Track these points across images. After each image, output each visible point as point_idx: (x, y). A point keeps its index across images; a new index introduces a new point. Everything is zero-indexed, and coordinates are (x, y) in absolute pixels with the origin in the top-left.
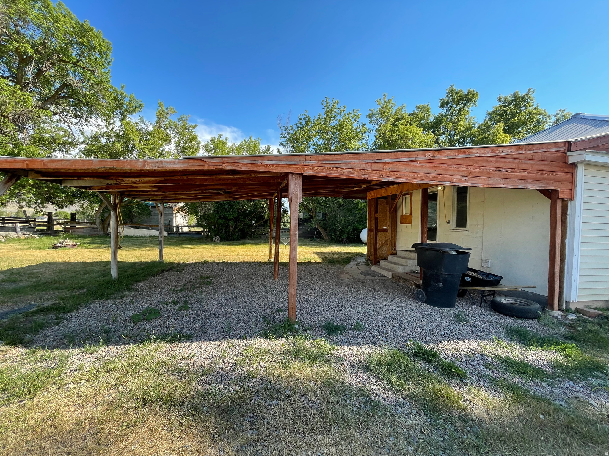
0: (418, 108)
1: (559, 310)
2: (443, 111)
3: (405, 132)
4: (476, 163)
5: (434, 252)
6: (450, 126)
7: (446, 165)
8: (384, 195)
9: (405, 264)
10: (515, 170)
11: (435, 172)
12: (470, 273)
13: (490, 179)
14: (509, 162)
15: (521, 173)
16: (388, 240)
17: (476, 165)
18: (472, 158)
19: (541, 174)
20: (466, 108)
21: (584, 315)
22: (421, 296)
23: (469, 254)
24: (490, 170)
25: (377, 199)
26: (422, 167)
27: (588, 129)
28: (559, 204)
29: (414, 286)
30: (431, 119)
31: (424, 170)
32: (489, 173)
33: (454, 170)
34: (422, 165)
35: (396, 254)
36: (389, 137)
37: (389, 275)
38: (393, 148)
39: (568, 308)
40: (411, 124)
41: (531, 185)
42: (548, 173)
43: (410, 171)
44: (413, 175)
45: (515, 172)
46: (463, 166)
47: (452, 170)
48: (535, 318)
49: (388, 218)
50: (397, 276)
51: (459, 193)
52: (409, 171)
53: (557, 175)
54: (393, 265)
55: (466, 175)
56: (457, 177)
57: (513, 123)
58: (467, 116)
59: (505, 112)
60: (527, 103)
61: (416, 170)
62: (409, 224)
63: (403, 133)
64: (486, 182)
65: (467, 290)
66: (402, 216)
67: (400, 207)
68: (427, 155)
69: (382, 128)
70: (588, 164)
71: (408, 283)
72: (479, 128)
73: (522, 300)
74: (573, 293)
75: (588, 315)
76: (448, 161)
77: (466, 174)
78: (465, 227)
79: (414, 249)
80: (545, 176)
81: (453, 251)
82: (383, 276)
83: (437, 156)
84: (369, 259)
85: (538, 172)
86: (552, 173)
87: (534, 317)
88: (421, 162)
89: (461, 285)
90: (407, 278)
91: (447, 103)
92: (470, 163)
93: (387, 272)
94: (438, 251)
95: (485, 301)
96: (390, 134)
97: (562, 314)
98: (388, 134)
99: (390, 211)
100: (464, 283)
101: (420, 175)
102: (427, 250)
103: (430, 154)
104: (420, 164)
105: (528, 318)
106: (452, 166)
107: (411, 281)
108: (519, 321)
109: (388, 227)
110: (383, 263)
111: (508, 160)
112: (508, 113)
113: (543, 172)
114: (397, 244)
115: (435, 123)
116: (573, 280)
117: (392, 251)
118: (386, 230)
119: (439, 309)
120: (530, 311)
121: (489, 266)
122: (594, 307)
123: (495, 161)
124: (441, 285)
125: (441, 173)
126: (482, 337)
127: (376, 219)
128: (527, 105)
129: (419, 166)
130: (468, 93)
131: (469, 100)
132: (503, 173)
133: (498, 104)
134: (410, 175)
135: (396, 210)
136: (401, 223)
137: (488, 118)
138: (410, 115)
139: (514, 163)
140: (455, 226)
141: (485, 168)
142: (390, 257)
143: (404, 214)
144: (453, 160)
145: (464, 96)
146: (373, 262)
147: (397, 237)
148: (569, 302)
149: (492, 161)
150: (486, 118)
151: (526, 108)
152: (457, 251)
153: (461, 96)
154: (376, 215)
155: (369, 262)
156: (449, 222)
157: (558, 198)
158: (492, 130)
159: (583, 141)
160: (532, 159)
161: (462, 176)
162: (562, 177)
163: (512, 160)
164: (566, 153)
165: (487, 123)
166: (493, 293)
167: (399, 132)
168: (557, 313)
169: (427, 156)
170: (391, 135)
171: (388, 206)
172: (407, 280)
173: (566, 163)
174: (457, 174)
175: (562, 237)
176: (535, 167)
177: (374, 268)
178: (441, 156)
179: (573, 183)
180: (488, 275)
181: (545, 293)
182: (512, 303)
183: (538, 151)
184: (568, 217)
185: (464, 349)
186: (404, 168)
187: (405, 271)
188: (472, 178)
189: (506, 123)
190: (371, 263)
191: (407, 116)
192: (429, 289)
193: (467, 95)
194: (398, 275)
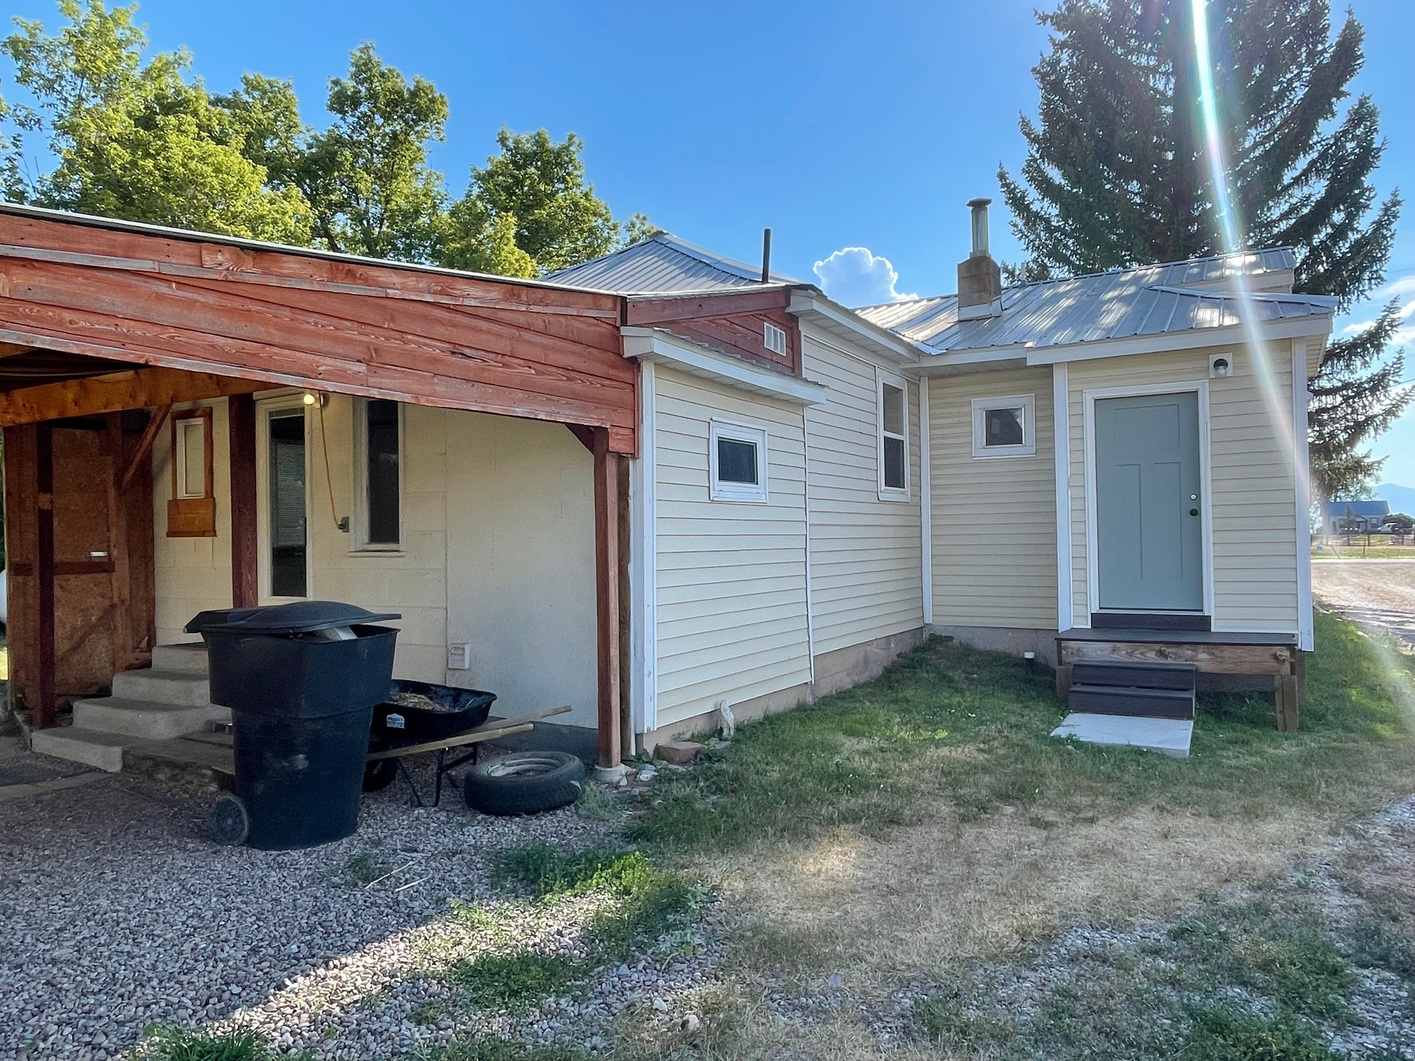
0: (251, 86)
1: (623, 761)
2: (345, 126)
3: (193, 164)
4: (393, 319)
5: (268, 641)
6: (366, 183)
7: (287, 312)
8: (73, 412)
9: (181, 702)
10: (505, 358)
11: (243, 333)
12: (405, 699)
13: (436, 380)
14: (488, 332)
15: (521, 371)
16: (113, 606)
17: (392, 326)
18: (378, 301)
19: (569, 379)
20: (412, 137)
21: (670, 761)
22: (230, 822)
23: (392, 632)
24: (435, 350)
25: (44, 429)
26: (191, 303)
27: (674, 277)
28: (611, 467)
29: (213, 788)
30: (301, 143)
31: (199, 318)
32: (434, 360)
33: (317, 335)
34: (189, 295)
35: (147, 664)
36: (123, 168)
37: (109, 759)
38: (143, 217)
39: (640, 752)
40: (219, 142)
41: (547, 409)
42: (583, 377)
43: (139, 315)
44: (151, 332)
45: (504, 365)
46: (348, 323)
47: (307, 333)
48: (569, 803)
49: (113, 513)
50: (146, 758)
51: (372, 425)
52: (130, 312)
53: (602, 385)
54: (127, 715)
55: (361, 356)
56: (330, 361)
57: (535, 221)
58: (418, 166)
59: (519, 182)
60: (569, 174)
61: (165, 314)
62: (203, 534)
63: (184, 165)
64: (427, 389)
65: (396, 759)
66: (174, 504)
67: (162, 468)
68: (208, 260)
69: (88, 121)
70: (665, 366)
71: (189, 778)
72: (453, 214)
73: (543, 757)
74: (649, 707)
75: (677, 759)
76: (295, 299)
77: (359, 352)
78: (395, 539)
79: (198, 638)
80: (576, 386)
81: (342, 628)
82: (79, 769)
83: (251, 272)
84: (21, 705)
85: (560, 371)
86: (591, 378)
87: (568, 799)
88: (183, 283)
89: (374, 747)
90: (185, 759)
91: (355, 102)
92: (371, 316)
93: (100, 748)
94: (285, 636)
95: (453, 783)
96: (128, 158)
97: (629, 769)
98: (119, 155)
99: (118, 483)
100: (384, 737)
101: (184, 337)
102: (247, 635)
103: (220, 258)
104: (179, 293)
105: (552, 808)
106: (311, 320)
107: (200, 767)
108: (534, 823)
109: (115, 553)
110: (85, 711)
111: (485, 325)
112: (526, 189)
113: (573, 374)
114: (158, 624)
115: (314, 160)
116: (646, 673)
117: (137, 654)
118: (106, 567)
119: (295, 854)
120: (557, 784)
121: (467, 666)
122: (688, 736)
123: (450, 321)
124: (301, 761)
125: (268, 339)
126: (426, 913)
127: (45, 518)
128: (568, 179)
129: (175, 301)
130: (418, 89)
131: (422, 115)
132: (471, 362)
133: (501, 155)
134: (139, 330)
135: (146, 480)
136: (172, 533)
137: (476, 191)
138: (217, 102)
139: (499, 336)
140: (366, 538)
141: (422, 340)
142: (122, 685)
143: (182, 494)
144: (313, 298)
145: (406, 96)
146: (38, 716)
147: (160, 592)
148: (642, 734)
149: (440, 322)
150: (471, 186)
151: (566, 188)
152: (357, 629)
153: (398, 93)
154: (44, 500)
155: (19, 717)
156: (344, 526)
157: (608, 450)
158: (488, 230)
159: (649, 301)
160: (545, 333)
161: (345, 358)
162: (612, 393)
163: (496, 328)
164: (618, 328)
165: (474, 204)
166: (473, 753)
167: (168, 159)
168: (618, 772)
169: (208, 264)
170: (134, 164)
171: (110, 459)
172: (184, 767)
173: (621, 356)
174: (328, 348)
175: (620, 560)
176: (554, 358)
177: (44, 742)
178: (267, 273)
179: (635, 410)
180: (457, 694)
181: (591, 721)
182: (517, 773)
183: (558, 310)
184: (631, 501)
185: (359, 983)
186: (108, 300)
187: (182, 731)
188: (380, 371)
189: (520, 219)
190: (30, 721)
191: (204, 103)
192: (260, 788)
193: (414, 94)
194: (149, 752)
